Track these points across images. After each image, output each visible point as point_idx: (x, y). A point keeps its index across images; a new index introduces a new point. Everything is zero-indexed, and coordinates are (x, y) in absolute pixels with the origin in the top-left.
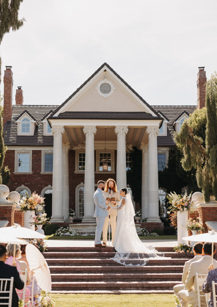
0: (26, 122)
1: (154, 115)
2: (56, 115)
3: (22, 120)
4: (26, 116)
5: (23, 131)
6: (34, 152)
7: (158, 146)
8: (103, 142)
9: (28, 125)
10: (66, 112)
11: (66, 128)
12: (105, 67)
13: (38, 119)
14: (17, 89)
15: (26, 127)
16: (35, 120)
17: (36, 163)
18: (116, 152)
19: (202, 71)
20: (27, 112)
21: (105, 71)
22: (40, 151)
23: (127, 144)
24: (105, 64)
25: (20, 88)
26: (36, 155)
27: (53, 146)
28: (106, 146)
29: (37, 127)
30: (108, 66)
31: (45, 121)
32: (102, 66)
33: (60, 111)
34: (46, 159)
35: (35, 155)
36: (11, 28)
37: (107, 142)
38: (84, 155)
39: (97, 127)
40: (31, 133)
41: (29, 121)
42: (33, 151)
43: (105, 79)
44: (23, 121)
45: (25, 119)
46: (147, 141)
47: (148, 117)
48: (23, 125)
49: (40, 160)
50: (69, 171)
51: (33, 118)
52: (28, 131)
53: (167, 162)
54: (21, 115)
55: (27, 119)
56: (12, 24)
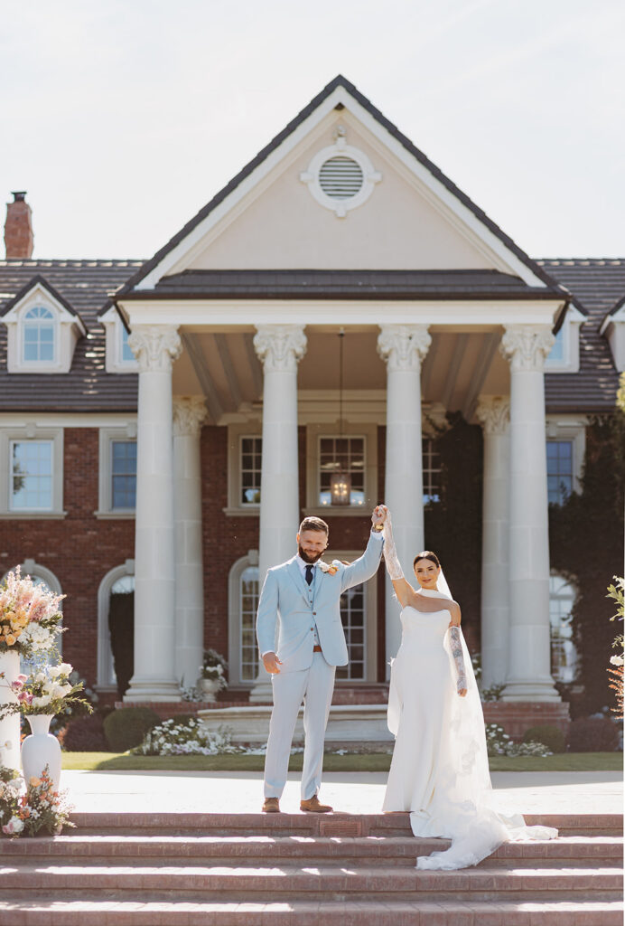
0: (40, 321)
1: (533, 281)
2: (148, 283)
3: (23, 311)
4: (39, 297)
5: (31, 353)
6: (70, 435)
8: (334, 393)
9: (48, 334)
10: (186, 272)
11: (184, 332)
12: (340, 95)
13: (87, 310)
14: (11, 199)
15: (39, 340)
16: (74, 313)
17: (78, 479)
20: (45, 284)
21: (340, 107)
22: (94, 432)
23: (426, 400)
24: (340, 81)
25: (19, 197)
26: (80, 448)
27: (135, 411)
28: (344, 410)
29: (81, 343)
30: (351, 90)
31: (110, 317)
32: (329, 90)
33: (165, 269)
34: (114, 463)
35: (73, 447)
37: (350, 394)
38: (258, 445)
40: (60, 362)
41: (50, 316)
42: (68, 431)
43: (341, 141)
44: (29, 316)
45: (35, 310)
47: (508, 290)
48: (30, 334)
49: (94, 464)
50: (205, 508)
51: (68, 307)
52: (48, 353)
53: (578, 473)
54: (21, 295)
55: (43, 310)
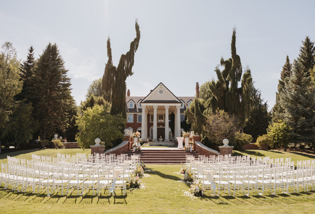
0: (131, 103)
1: (179, 102)
2: (143, 102)
4: (131, 101)
6: (134, 115)
7: (180, 112)
8: (160, 111)
9: (132, 104)
10: (147, 101)
11: (146, 106)
12: (161, 84)
13: (136, 102)
15: (131, 105)
17: (135, 119)
18: (165, 114)
19: (197, 84)
22: (137, 114)
23: (169, 112)
24: (161, 83)
25: (129, 90)
26: (135, 116)
27: (141, 112)
28: (161, 112)
29: (135, 105)
30: (162, 84)
33: (145, 100)
34: (139, 117)
36: (129, 75)
37: (162, 111)
38: (153, 116)
39: (158, 106)
40: (133, 107)
43: (161, 88)
46: (176, 111)
47: (177, 102)
48: (130, 104)
49: (137, 118)
50: (148, 122)
51: (134, 102)
53: (184, 119)
56: (130, 74)
